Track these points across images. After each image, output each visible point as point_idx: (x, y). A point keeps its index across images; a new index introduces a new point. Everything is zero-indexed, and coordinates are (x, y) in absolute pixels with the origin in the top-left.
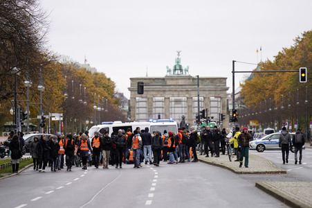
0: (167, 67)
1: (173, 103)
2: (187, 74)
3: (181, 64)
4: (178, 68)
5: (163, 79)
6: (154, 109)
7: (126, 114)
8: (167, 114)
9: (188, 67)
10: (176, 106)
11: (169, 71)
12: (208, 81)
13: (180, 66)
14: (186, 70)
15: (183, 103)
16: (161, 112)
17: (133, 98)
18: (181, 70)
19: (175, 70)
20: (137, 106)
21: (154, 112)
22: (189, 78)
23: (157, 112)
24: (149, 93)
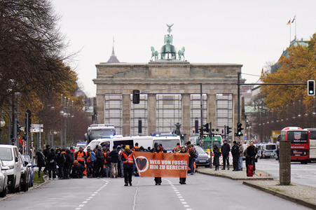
0: (152, 49)
1: (161, 102)
2: (182, 59)
3: (173, 44)
4: (168, 49)
5: (146, 67)
6: (131, 112)
7: (90, 118)
8: (152, 118)
9: (184, 49)
10: (166, 106)
11: (155, 54)
12: (213, 70)
13: (172, 47)
14: (181, 54)
15: (176, 102)
16: (142, 116)
17: (101, 95)
18: (173, 53)
19: (164, 53)
20: (107, 107)
21: (132, 116)
22: (186, 65)
23: (136, 116)
24: (125, 87)
